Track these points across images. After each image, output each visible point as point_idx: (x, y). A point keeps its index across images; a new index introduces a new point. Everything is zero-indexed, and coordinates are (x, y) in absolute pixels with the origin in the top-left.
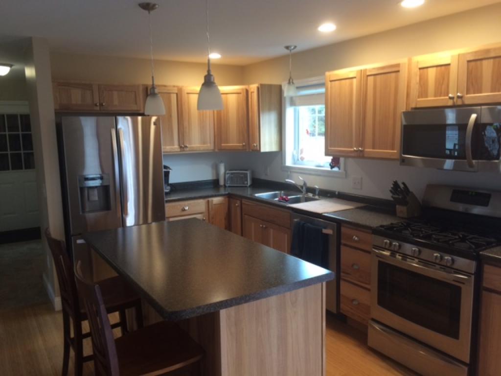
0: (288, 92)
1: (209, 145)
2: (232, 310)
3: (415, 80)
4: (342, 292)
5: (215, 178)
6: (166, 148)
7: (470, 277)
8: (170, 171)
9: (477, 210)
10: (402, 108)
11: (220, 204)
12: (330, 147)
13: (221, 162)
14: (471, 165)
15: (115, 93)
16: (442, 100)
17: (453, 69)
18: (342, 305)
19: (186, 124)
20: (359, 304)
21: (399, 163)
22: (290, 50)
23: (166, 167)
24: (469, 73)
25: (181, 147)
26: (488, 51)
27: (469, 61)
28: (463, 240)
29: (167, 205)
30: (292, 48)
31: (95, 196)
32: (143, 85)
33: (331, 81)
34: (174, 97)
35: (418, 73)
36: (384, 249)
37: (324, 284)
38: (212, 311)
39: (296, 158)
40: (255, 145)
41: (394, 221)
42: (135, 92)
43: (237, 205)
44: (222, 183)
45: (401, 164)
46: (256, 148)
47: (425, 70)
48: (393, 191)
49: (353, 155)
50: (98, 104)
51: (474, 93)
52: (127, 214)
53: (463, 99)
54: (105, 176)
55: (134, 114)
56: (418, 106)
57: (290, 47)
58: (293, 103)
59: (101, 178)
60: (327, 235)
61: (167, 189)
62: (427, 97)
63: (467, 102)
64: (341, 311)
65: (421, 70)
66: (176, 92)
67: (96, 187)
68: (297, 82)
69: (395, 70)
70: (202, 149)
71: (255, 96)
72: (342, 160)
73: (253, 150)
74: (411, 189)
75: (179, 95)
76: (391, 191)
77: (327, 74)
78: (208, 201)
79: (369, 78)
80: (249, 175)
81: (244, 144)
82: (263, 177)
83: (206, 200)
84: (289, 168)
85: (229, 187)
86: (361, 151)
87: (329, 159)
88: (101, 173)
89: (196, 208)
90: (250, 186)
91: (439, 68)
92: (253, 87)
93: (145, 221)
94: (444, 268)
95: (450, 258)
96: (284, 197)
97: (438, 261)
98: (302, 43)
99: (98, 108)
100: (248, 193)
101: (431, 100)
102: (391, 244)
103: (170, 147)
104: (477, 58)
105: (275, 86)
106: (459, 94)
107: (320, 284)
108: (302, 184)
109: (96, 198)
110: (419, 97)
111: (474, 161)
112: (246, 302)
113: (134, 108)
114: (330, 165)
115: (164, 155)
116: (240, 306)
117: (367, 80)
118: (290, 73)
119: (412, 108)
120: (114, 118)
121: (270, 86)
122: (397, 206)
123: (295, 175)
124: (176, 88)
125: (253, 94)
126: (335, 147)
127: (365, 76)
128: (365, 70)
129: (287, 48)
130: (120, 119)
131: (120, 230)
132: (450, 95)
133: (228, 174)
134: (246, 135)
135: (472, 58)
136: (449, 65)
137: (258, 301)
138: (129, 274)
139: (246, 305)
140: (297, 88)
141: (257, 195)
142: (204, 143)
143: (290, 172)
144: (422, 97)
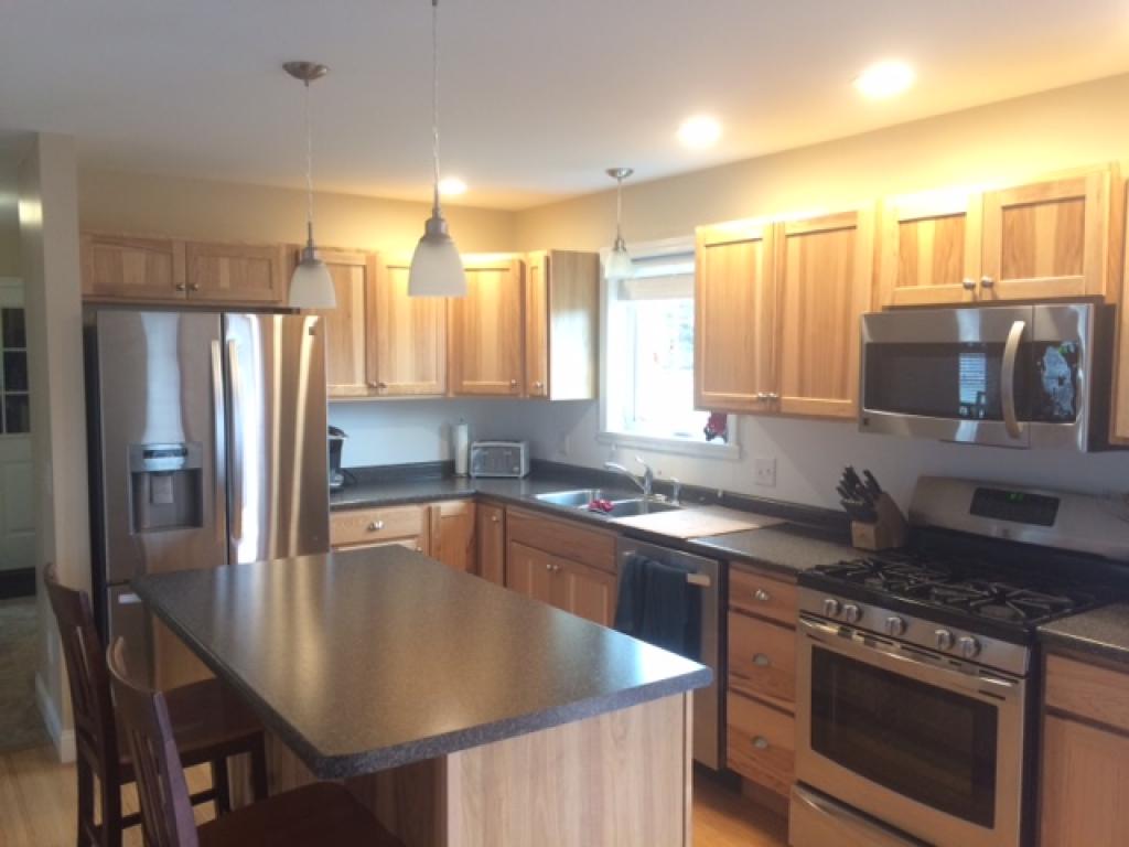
0: (614, 268)
1: (434, 382)
2: (476, 754)
3: (891, 247)
4: (731, 719)
5: (446, 458)
6: (335, 388)
7: (1016, 682)
8: (345, 439)
9: (1030, 534)
10: (863, 306)
11: (457, 517)
12: (706, 390)
13: (462, 422)
14: (1014, 434)
15: (224, 264)
16: (950, 292)
17: (973, 224)
19: (383, 334)
20: (769, 747)
21: (856, 426)
22: (620, 179)
23: (333, 431)
24: (1008, 233)
25: (370, 386)
26: (1046, 186)
27: (1005, 208)
28: (1000, 599)
29: (333, 518)
30: (624, 173)
31: (167, 494)
32: (289, 246)
33: (707, 246)
34: (357, 276)
35: (897, 234)
36: (825, 619)
37: (690, 694)
38: (429, 756)
39: (630, 416)
40: (539, 384)
41: (848, 558)
42: (270, 263)
43: (494, 519)
44: (461, 468)
45: (860, 430)
46: (539, 393)
47: (911, 225)
48: (843, 488)
49: (755, 408)
50: (183, 286)
51: (1018, 276)
52: (239, 536)
53: (995, 288)
54: (191, 448)
55: (265, 310)
56: (898, 302)
57: (619, 170)
58: (623, 293)
59: (184, 453)
60: (697, 588)
61: (335, 481)
62: (915, 283)
63: (1002, 296)
64: (729, 765)
65: (904, 226)
66: (364, 263)
67: (171, 473)
68: (635, 249)
69: (847, 226)
70: (417, 391)
71: (540, 276)
72: (731, 419)
73: (534, 397)
74: (884, 487)
75: (369, 268)
76: (839, 489)
77: (699, 230)
78: (429, 510)
79: (791, 240)
80: (522, 452)
81: (513, 382)
82: (555, 457)
83: (425, 506)
84: (612, 437)
85: (478, 477)
86: (773, 400)
87: (704, 417)
88: (183, 440)
89: (402, 523)
90: (525, 477)
91: (941, 222)
92: (537, 258)
93: (283, 551)
94: (958, 661)
95: (972, 640)
96: (602, 502)
97: (944, 647)
98: (646, 163)
99: (183, 295)
100: (522, 491)
101: (924, 291)
102: (839, 608)
103: (346, 384)
104: (1022, 201)
105: (585, 255)
106: (986, 279)
107: (681, 696)
108: (642, 473)
109: (169, 498)
110: (898, 285)
111: (1021, 425)
112: (510, 734)
113: (266, 296)
114: (705, 431)
115: (331, 404)
116: (495, 745)
117: (786, 246)
118: (619, 228)
119: (885, 308)
120: (219, 316)
121: (574, 256)
122: (854, 524)
123: (626, 453)
124: (363, 256)
125: (534, 271)
126: (716, 390)
127: (782, 237)
128: (782, 225)
129: (613, 173)
130: (232, 318)
131: (222, 570)
132: (968, 280)
133: (475, 448)
134: (518, 363)
135: (1012, 202)
136: (963, 215)
137: (538, 734)
138: (237, 670)
139: (508, 743)
140: (635, 261)
141: (540, 497)
142: (423, 378)
143: (617, 446)
144: (906, 284)
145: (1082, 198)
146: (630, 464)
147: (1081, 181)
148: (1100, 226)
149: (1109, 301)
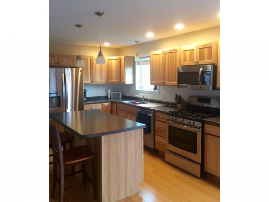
0: (137, 59)
1: (104, 81)
3: (182, 55)
4: (156, 140)
5: (106, 95)
6: (85, 82)
7: (199, 129)
8: (87, 91)
9: (205, 105)
10: (178, 65)
11: (108, 106)
12: (153, 81)
13: (109, 88)
14: (201, 87)
15: (64, 59)
16: (191, 63)
17: (195, 51)
18: (156, 145)
19: (94, 72)
20: (162, 144)
21: (177, 87)
22: (137, 43)
23: (85, 90)
24: (200, 53)
25: (92, 81)
26: (206, 45)
27: (200, 49)
28: (198, 116)
29: (85, 106)
30: (138, 42)
32: (76, 56)
33: (152, 55)
34: (89, 61)
35: (183, 53)
36: (170, 120)
37: (143, 129)
38: (99, 136)
39: (140, 87)
40: (123, 81)
41: (176, 110)
42: (73, 59)
43: (115, 106)
44: (109, 97)
45: (178, 87)
46: (123, 82)
47: (185, 52)
48: (176, 98)
49: (161, 84)
50: (57, 63)
51: (202, 60)
52: (67, 109)
54: (59, 93)
55: (72, 67)
56: (184, 65)
58: (139, 64)
59: (57, 93)
60: (150, 116)
61: (85, 99)
62: (186, 62)
63: (200, 64)
64: (156, 148)
65: (184, 52)
66: (90, 58)
67: (55, 97)
68: (140, 56)
69: (175, 51)
70: (100, 82)
71: (123, 61)
72: (158, 86)
73: (122, 83)
74: (183, 97)
75: (91, 59)
76: (175, 98)
77: (151, 52)
78: (103, 104)
79: (166, 54)
80: (121, 94)
81: (119, 80)
82: (127, 95)
83: (102, 104)
84: (137, 91)
85: (112, 99)
86: (164, 83)
87: (153, 86)
88: (56, 91)
89: (98, 106)
90: (121, 99)
91: (190, 50)
92: (123, 57)
93: (75, 110)
94: (191, 126)
95: (193, 122)
96: (135, 102)
97: (189, 124)
98: (142, 40)
99: (57, 65)
100: (120, 101)
101: (188, 63)
102: (173, 118)
103: (87, 81)
105: (132, 57)
106: (197, 61)
107: (141, 129)
108: (142, 97)
109: (55, 102)
110: (183, 62)
111: (202, 86)
113: (72, 65)
114: (154, 89)
115: (84, 85)
117: (165, 55)
118: (137, 51)
119: (181, 66)
120: (63, 68)
121: (130, 57)
122: (178, 105)
123: (140, 94)
125: (122, 60)
126: (154, 81)
127: (165, 53)
128: (165, 51)
129: (136, 42)
130: (66, 69)
131: (64, 114)
132: (194, 61)
133: (112, 93)
134: (119, 77)
135: (201, 47)
136: (193, 50)
139: (112, 135)
140: (140, 58)
141: (123, 102)
142: (102, 80)
143: (138, 92)
144: (185, 62)
145: (211, 47)
146: (140, 96)
147: (211, 44)
148: (214, 52)
149: (216, 64)
